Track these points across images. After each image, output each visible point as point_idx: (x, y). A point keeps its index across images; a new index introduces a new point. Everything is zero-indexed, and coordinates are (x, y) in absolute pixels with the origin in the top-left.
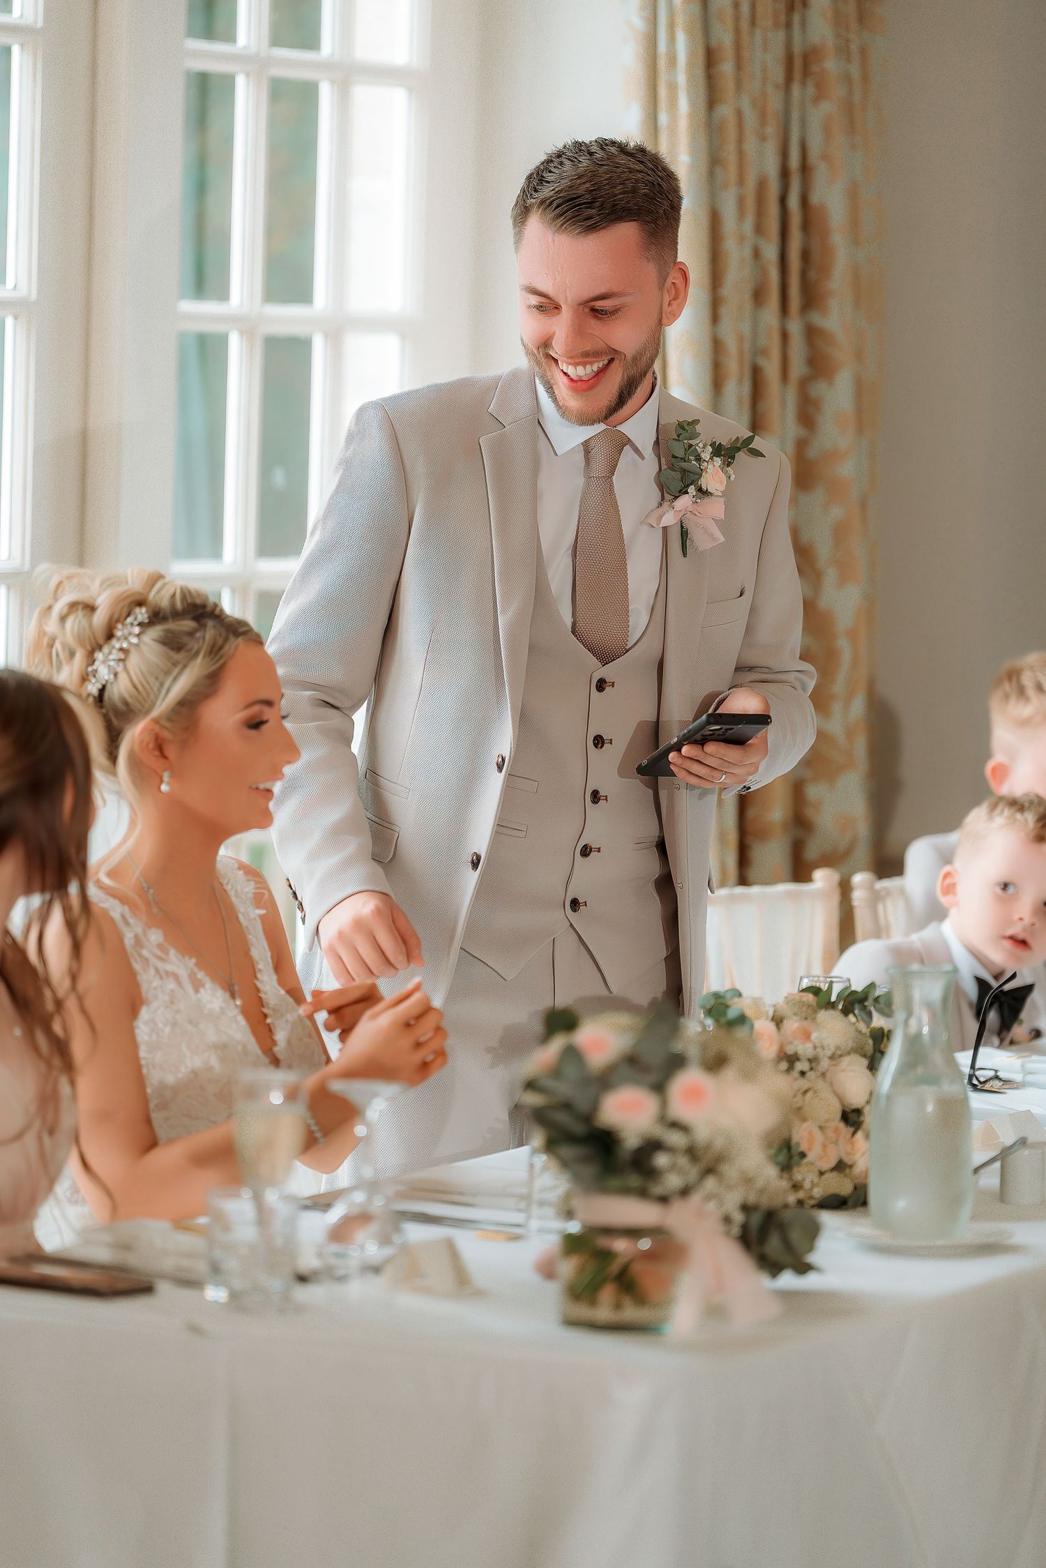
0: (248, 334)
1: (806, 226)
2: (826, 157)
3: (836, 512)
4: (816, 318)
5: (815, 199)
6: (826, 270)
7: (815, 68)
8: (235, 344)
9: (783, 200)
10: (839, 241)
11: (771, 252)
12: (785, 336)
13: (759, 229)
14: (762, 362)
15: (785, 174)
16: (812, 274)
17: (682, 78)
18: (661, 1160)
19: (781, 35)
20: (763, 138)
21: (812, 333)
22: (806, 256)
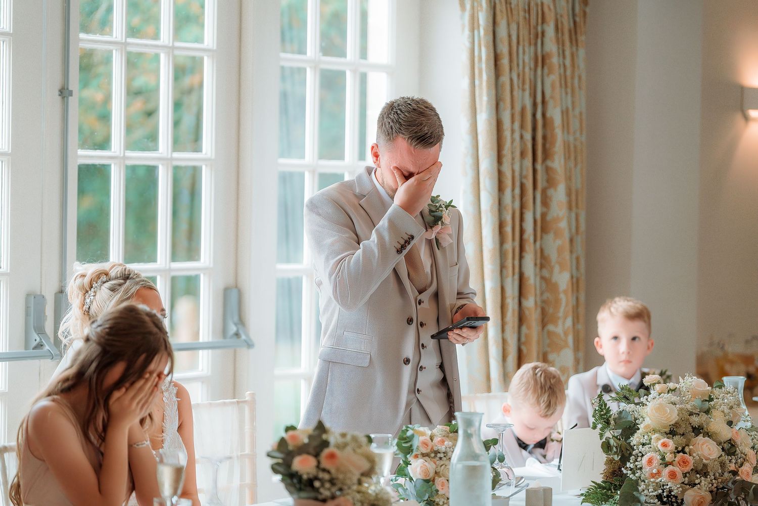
0: (313, 172)
1: (544, 125)
2: (552, 97)
3: (559, 242)
4: (549, 163)
5: (548, 115)
6: (553, 144)
7: (548, 61)
8: (307, 176)
9: (534, 115)
10: (558, 132)
11: (528, 136)
12: (535, 171)
13: (522, 127)
14: (524, 181)
15: (535, 105)
16: (548, 146)
17: (484, 66)
18: (317, 484)
19: (532, 48)
20: (524, 90)
21: (548, 170)
22: (544, 138)
